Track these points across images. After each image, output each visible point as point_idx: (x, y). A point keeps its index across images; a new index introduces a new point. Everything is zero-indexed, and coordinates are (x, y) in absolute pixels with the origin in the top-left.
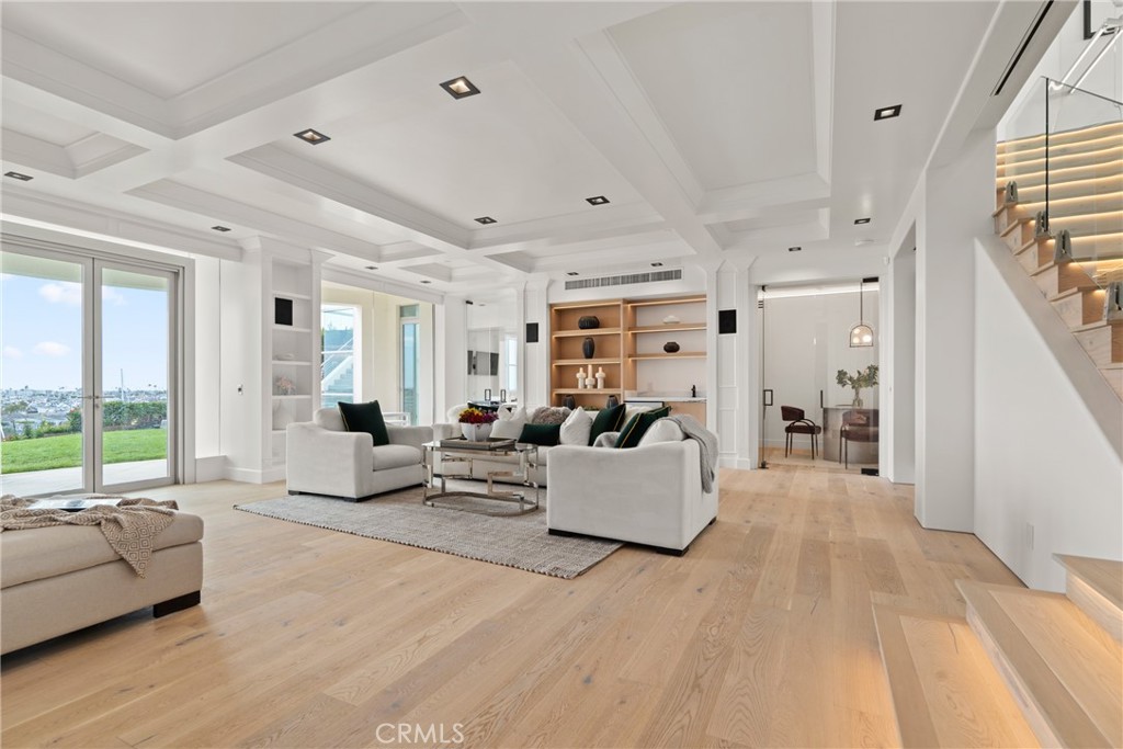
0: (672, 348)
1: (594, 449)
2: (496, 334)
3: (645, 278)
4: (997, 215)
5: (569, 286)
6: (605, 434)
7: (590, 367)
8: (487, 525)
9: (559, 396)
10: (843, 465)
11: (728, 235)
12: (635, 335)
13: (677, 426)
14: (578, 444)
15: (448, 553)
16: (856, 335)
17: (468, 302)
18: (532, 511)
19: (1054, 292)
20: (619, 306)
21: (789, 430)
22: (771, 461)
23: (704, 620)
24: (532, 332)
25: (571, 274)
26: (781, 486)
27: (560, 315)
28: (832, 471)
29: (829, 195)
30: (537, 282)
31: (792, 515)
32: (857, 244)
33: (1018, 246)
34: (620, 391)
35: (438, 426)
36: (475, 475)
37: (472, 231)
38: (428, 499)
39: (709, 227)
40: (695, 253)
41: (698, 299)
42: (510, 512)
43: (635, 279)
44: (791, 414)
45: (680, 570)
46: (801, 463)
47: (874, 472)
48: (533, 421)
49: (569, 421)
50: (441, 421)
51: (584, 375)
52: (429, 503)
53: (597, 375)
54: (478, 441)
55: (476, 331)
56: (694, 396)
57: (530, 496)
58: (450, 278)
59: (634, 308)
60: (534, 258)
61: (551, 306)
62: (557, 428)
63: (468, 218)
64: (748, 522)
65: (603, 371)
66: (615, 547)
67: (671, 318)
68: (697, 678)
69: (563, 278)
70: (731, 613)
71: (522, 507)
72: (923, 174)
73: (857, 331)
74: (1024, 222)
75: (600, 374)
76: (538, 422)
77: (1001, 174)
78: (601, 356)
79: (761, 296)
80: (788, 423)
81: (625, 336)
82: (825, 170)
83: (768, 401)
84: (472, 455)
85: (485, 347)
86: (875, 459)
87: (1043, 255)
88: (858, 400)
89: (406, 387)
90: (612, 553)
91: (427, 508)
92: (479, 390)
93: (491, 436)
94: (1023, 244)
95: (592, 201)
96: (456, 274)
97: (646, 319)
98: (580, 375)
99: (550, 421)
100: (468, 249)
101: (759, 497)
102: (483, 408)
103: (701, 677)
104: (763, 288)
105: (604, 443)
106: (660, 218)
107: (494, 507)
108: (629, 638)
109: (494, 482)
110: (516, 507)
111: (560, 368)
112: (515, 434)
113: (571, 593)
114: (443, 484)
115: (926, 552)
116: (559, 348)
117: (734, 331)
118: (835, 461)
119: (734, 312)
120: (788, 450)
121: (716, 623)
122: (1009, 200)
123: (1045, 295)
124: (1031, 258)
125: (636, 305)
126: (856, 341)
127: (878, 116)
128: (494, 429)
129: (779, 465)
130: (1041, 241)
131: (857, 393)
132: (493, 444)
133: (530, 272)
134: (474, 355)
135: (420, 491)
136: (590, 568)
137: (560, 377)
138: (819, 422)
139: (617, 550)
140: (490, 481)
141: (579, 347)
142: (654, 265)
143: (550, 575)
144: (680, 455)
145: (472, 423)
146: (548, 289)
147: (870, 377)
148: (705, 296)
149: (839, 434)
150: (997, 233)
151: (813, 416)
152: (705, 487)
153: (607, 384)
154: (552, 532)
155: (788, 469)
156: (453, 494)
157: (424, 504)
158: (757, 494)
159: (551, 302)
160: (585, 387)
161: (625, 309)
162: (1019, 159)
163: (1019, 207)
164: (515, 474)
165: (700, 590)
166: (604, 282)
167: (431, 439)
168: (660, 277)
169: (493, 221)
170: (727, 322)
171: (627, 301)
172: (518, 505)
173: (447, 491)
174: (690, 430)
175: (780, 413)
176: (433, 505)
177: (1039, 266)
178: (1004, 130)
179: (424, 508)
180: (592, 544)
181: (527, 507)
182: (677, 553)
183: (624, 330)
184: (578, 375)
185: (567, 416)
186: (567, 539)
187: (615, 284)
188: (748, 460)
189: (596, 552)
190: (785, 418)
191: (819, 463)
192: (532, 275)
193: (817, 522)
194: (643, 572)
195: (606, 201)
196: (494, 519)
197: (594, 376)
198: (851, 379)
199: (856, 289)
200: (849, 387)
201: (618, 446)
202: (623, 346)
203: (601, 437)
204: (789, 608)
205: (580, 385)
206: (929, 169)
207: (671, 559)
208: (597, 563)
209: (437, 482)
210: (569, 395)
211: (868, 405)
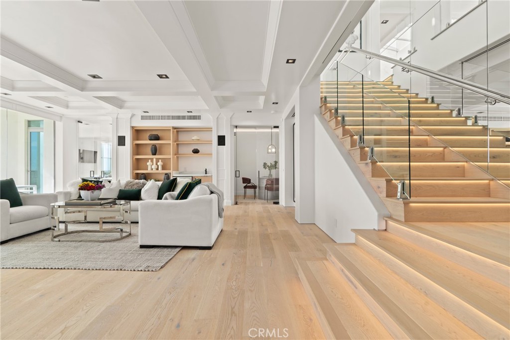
0: (196, 151)
1: (162, 201)
2: (96, 140)
3: (183, 118)
4: (321, 107)
5: (143, 118)
6: (168, 193)
7: (154, 160)
8: (100, 248)
9: (137, 174)
10: (266, 201)
11: (224, 102)
12: (178, 144)
13: (207, 188)
14: (152, 199)
15: (75, 269)
16: (270, 149)
17: (79, 122)
18: (127, 236)
19: (341, 136)
20: (170, 130)
21: (245, 187)
22: (239, 201)
23: (228, 279)
24: (121, 141)
25: (145, 112)
26: (245, 212)
27: (138, 133)
28: (263, 204)
29: (265, 91)
30: (124, 114)
31: (253, 224)
32: (272, 112)
33: (328, 119)
34: (171, 171)
35: (60, 193)
36: (88, 220)
37: (85, 81)
38: (55, 237)
39: (216, 97)
40: (208, 108)
41: (209, 130)
42: (113, 239)
43: (179, 118)
44: (246, 180)
45: (212, 255)
46: (251, 201)
47: (277, 203)
48: (125, 187)
49: (146, 187)
50: (60, 189)
51: (152, 163)
52: (56, 239)
53: (158, 164)
54: (92, 200)
55: (83, 138)
56: (206, 173)
57: (126, 228)
58: (67, 107)
59: (178, 131)
60: (124, 101)
61: (133, 127)
62: (140, 191)
63: (84, 74)
64: (236, 229)
65: (162, 162)
66: (178, 249)
67: (195, 138)
68: (232, 309)
69: (140, 113)
70: (239, 273)
71: (121, 235)
72: (298, 88)
73: (270, 147)
74: (330, 111)
75: (160, 163)
76: (127, 188)
77: (322, 93)
78: (160, 154)
79: (235, 130)
80: (245, 184)
81: (173, 145)
82: (265, 80)
83: (238, 176)
84: (86, 209)
85: (90, 147)
86: (277, 197)
87: (337, 123)
88: (270, 175)
89: (32, 170)
90: (177, 253)
91: (54, 243)
92: (87, 171)
93: (100, 197)
94: (330, 118)
95: (160, 76)
96: (71, 105)
97: (183, 138)
98: (149, 163)
99: (135, 188)
100: (82, 91)
101: (237, 217)
102: (95, 181)
103: (234, 307)
104: (236, 127)
105: (168, 198)
106: (194, 90)
107: (103, 237)
108: (195, 297)
109: (104, 222)
110: (118, 235)
111: (138, 160)
112: (115, 195)
113: (159, 278)
114: (66, 227)
115: (303, 233)
116: (137, 149)
117: (224, 145)
118: (262, 199)
119: (224, 136)
120: (245, 196)
121: (234, 279)
122: (324, 102)
123: (338, 137)
124: (333, 123)
125: (178, 130)
126: (270, 151)
127: (288, 62)
128: (103, 193)
129: (242, 203)
130: (336, 118)
131: (270, 172)
132: (103, 202)
133: (121, 109)
134: (81, 151)
135: (50, 232)
136: (167, 263)
137: (137, 164)
138: (257, 184)
139: (179, 251)
140: (101, 222)
141: (149, 150)
142: (188, 112)
143: (145, 271)
144: (211, 201)
145: (88, 190)
146: (131, 118)
147: (275, 165)
148: (212, 128)
149: (264, 188)
150: (321, 113)
151: (255, 181)
152: (220, 215)
153: (164, 168)
154: (142, 247)
155: (246, 204)
156: (72, 232)
157: (52, 240)
158: (237, 216)
159: (133, 125)
160: (152, 169)
161: (173, 132)
162: (327, 88)
163: (328, 105)
164: (117, 217)
165: (223, 265)
166: (163, 118)
167: (56, 201)
168: (191, 118)
169: (100, 78)
170: (221, 140)
171: (174, 128)
172: (119, 234)
173: (68, 231)
174: (213, 190)
175: (241, 181)
176: (59, 241)
177: (336, 126)
178: (323, 77)
179: (53, 243)
180: (165, 250)
181: (124, 235)
182: (209, 248)
183: (173, 142)
184: (148, 164)
185: (145, 185)
186: (151, 249)
187: (168, 119)
188: (230, 201)
189: (168, 254)
190: (244, 183)
191: (258, 201)
192: (122, 110)
193: (263, 226)
194: (195, 260)
195: (167, 77)
196: (104, 244)
197: (157, 164)
198: (268, 166)
199: (270, 130)
200: (267, 169)
201: (177, 199)
202: (171, 150)
203: (167, 195)
204: (262, 265)
205: (149, 168)
206: (300, 87)
207: (207, 251)
208: (170, 260)
209: (62, 226)
210: (143, 174)
211: (274, 177)
